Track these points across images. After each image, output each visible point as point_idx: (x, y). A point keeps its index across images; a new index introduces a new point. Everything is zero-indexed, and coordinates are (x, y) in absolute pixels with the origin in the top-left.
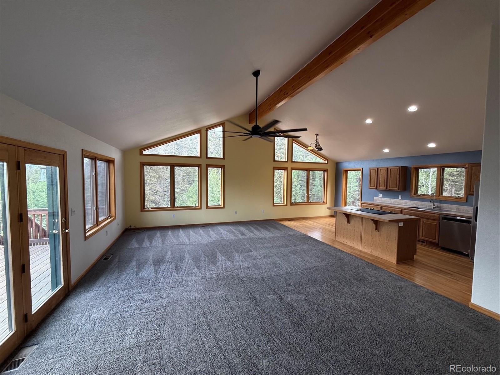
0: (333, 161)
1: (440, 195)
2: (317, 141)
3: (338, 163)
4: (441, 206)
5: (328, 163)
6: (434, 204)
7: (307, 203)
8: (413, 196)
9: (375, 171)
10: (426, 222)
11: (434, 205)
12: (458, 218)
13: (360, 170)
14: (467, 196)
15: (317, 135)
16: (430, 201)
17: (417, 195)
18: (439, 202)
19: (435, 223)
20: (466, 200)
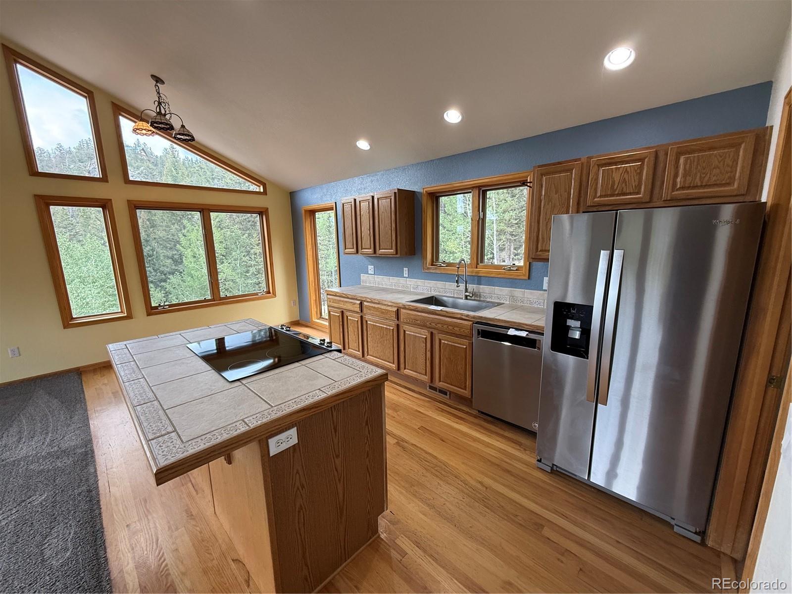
0: (279, 187)
1: (479, 262)
2: (160, 103)
3: (293, 192)
4: (481, 291)
5: (265, 193)
6: (466, 286)
7: (213, 300)
8: (428, 269)
9: (351, 205)
10: (446, 342)
11: (466, 291)
12: (512, 332)
13: (331, 209)
14: (530, 263)
15: (158, 80)
16: (457, 282)
17: (436, 265)
18: (476, 282)
19: (463, 344)
20: (527, 274)
